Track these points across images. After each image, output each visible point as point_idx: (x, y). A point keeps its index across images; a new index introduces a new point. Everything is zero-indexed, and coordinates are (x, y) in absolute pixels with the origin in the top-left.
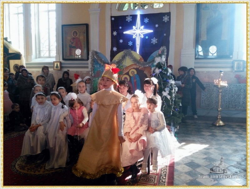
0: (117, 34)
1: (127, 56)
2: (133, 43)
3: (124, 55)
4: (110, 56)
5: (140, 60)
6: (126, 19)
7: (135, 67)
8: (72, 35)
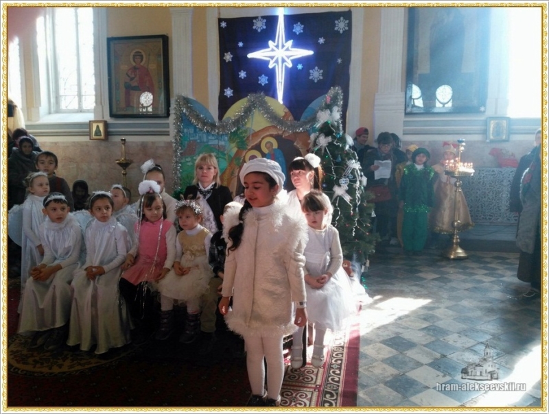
0: (232, 58)
1: (255, 107)
2: (268, 80)
3: (250, 107)
4: (219, 108)
5: (283, 117)
6: (252, 24)
7: (275, 133)
8: (132, 60)
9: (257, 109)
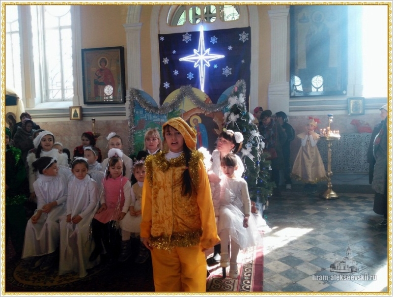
0: (169, 62)
1: (185, 95)
2: (194, 76)
3: (182, 95)
4: (160, 96)
5: (205, 101)
6: (182, 38)
7: (199, 112)
8: (99, 64)
9: (187, 96)
